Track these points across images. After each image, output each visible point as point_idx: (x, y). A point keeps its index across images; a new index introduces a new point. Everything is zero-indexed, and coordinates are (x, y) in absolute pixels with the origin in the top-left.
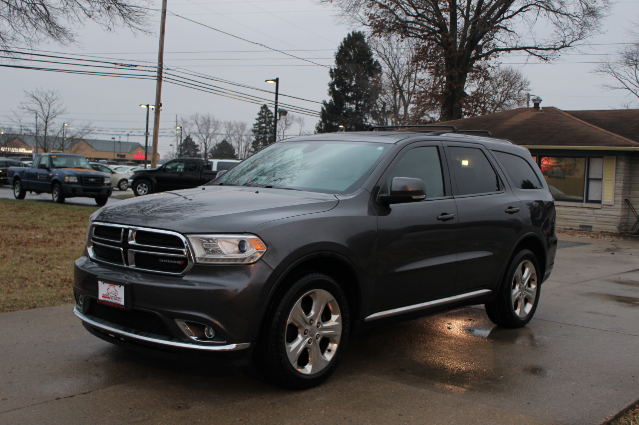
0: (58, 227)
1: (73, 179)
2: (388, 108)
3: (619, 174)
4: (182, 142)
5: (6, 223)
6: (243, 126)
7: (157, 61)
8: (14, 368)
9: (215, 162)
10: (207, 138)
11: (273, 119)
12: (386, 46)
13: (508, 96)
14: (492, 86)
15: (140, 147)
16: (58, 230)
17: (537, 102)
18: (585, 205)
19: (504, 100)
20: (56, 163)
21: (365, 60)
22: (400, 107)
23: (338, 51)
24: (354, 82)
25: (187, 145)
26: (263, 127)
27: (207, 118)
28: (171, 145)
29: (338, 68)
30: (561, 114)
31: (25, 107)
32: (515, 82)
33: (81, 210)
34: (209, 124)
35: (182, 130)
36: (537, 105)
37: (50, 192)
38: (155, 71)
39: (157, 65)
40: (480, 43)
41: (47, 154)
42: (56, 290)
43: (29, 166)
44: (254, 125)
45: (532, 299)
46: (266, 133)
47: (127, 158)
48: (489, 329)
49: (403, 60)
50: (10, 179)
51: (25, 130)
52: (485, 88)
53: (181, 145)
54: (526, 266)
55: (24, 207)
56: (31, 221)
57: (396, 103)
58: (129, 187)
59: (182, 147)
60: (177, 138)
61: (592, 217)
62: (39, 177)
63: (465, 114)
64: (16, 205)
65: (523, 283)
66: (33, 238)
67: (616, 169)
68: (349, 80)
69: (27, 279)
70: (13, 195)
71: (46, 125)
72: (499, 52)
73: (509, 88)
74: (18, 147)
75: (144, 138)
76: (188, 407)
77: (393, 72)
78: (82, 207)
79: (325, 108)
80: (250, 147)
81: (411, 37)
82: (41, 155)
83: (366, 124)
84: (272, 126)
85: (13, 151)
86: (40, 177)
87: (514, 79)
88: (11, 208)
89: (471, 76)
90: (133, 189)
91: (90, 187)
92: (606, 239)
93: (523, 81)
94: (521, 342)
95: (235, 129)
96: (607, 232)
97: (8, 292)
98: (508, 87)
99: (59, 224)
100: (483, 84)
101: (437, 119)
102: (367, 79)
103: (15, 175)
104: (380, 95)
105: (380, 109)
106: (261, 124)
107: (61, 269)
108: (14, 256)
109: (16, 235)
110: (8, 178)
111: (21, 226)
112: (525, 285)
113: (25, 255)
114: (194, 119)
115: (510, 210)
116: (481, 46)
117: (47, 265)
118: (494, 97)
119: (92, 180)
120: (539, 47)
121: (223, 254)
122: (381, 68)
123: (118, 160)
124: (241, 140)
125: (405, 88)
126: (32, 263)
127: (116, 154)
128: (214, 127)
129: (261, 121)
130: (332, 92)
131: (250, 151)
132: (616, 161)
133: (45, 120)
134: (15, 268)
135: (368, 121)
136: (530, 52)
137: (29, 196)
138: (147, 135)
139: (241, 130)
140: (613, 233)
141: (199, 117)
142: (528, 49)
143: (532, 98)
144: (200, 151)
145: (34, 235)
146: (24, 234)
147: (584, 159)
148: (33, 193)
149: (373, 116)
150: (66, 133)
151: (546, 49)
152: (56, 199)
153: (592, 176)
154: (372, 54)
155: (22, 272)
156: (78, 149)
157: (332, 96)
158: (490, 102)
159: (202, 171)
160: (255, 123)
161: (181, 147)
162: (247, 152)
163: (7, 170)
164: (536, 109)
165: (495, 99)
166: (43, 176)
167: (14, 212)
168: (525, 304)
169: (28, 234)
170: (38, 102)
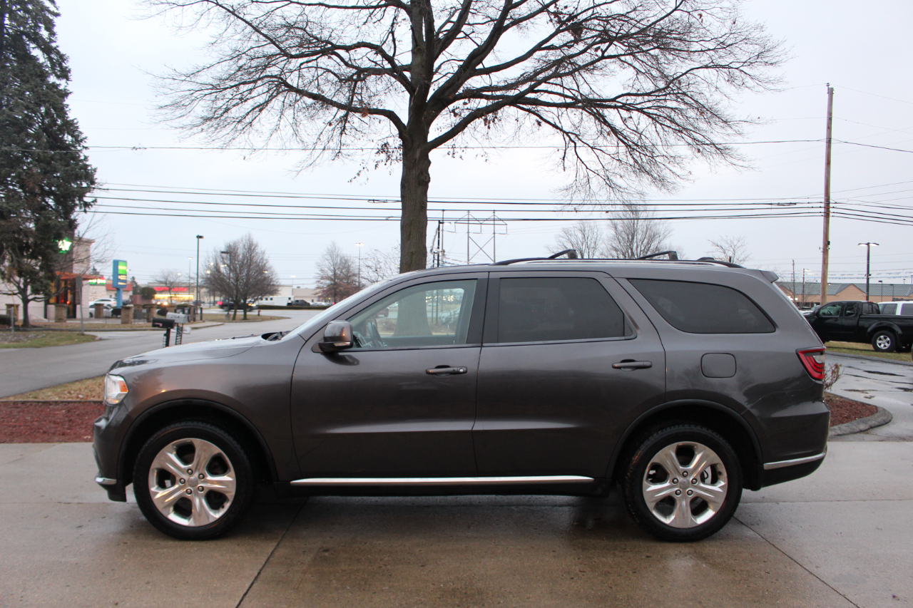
7: (823, 196)
38: (820, 207)
54: (695, 450)
65: (685, 477)
112: (690, 478)
115: (627, 364)
159: (860, 315)
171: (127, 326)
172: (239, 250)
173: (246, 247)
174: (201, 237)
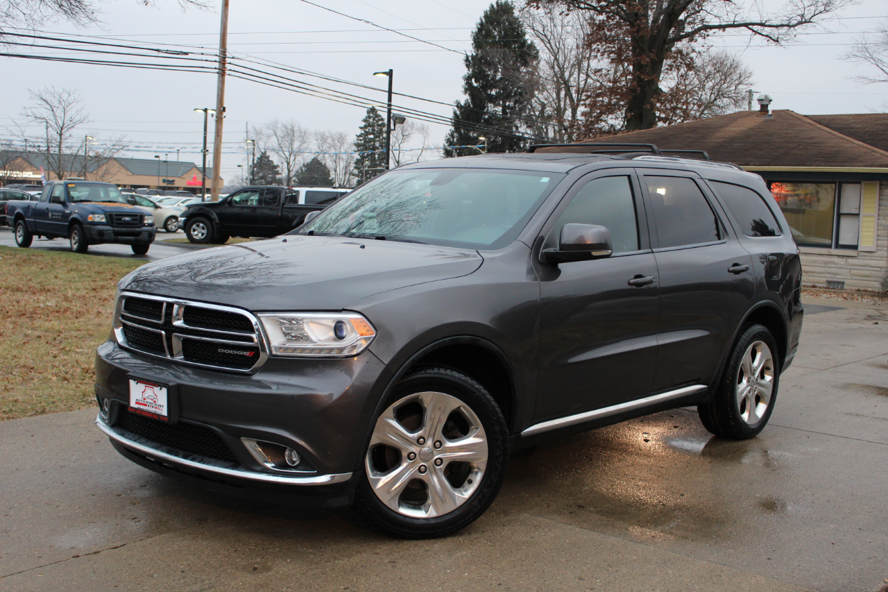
0: (78, 289)
1: (99, 218)
2: (549, 110)
3: (884, 208)
4: (255, 162)
5: (4, 283)
6: (341, 139)
7: (218, 46)
8: (11, 508)
9: (303, 191)
10: (290, 155)
11: (385, 129)
12: (546, 21)
13: (720, 94)
14: (698, 79)
15: (195, 169)
16: (79, 294)
17: (765, 103)
18: (834, 251)
19: (715, 99)
20: (74, 194)
21: (515, 42)
22: (565, 109)
23: (477, 30)
24: (499, 74)
25: (263, 165)
26: (371, 140)
27: (290, 127)
28: (239, 166)
29: (477, 55)
30: (800, 119)
31: (30, 114)
32: (731, 74)
33: (111, 263)
34: (293, 135)
35: (254, 145)
36: (764, 108)
37: (68, 236)
38: (216, 61)
39: (218, 52)
40: (682, 17)
41: (62, 182)
42: (74, 385)
43: (37, 199)
44: (358, 136)
45: (766, 396)
46: (374, 148)
47: (177, 184)
48: (703, 441)
49: (571, 42)
50: (10, 218)
51: (30, 146)
52: (687, 82)
53: (254, 165)
54: (757, 349)
55: (30, 259)
56: (38, 280)
57: (560, 105)
58: (179, 227)
59: (255, 169)
60: (248, 156)
61: (843, 268)
62: (50, 215)
63: (660, 119)
64: (18, 256)
65: (754, 374)
66: (42, 305)
67: (880, 199)
68: (492, 71)
69: (32, 368)
70: (15, 240)
71: (61, 139)
72: (708, 30)
73: (723, 82)
74: (22, 170)
75: (201, 156)
76: (268, 569)
77: (556, 59)
78: (113, 259)
79: (458, 112)
80: (352, 168)
81: (582, 9)
82: (53, 182)
83: (517, 134)
84: (384, 138)
85: (15, 176)
86: (52, 215)
87: (729, 68)
88: (12, 261)
89: (668, 65)
90: (185, 232)
91: (123, 229)
92: (864, 301)
93: (743, 71)
94: (751, 459)
95: (331, 142)
96: (866, 291)
97: (5, 388)
98: (721, 80)
99: (79, 285)
100: (684, 77)
101: (619, 127)
102: (518, 69)
103: (16, 212)
104: (536, 93)
105: (537, 113)
106: (367, 135)
107: (81, 353)
108: (14, 333)
109: (18, 302)
110: (8, 216)
111: (25, 288)
112: (756, 375)
113: (30, 332)
114: (272, 128)
115: (736, 268)
116: (683, 22)
117: (61, 347)
118: (701, 95)
119: (127, 219)
120: (766, 24)
121: (312, 341)
122: (538, 52)
123: (164, 188)
124: (339, 158)
125: (573, 82)
126: (40, 344)
127: (161, 178)
128: (300, 139)
129: (367, 130)
130: (469, 89)
131: (352, 174)
132: (880, 189)
133: (59, 132)
134: (15, 353)
135: (520, 130)
136: (753, 31)
137: (36, 241)
138: (204, 152)
139: (339, 144)
140: (874, 292)
141: (279, 126)
142: (750, 26)
143: (756, 97)
144: (280, 174)
145: (44, 302)
146: (29, 301)
147: (834, 185)
148: (43, 237)
149: (527, 123)
150: (90, 149)
151: (777, 26)
152: (75, 247)
153: (843, 210)
154: (524, 34)
155: (26, 358)
156: (107, 173)
157: (469, 95)
158: (695, 102)
159: (283, 204)
160: (358, 134)
161: (254, 167)
162: (347, 175)
163: (5, 204)
164: (763, 113)
165: (702, 98)
166: (57, 214)
167: (14, 266)
168: (757, 405)
169: (34, 301)
170: (48, 106)
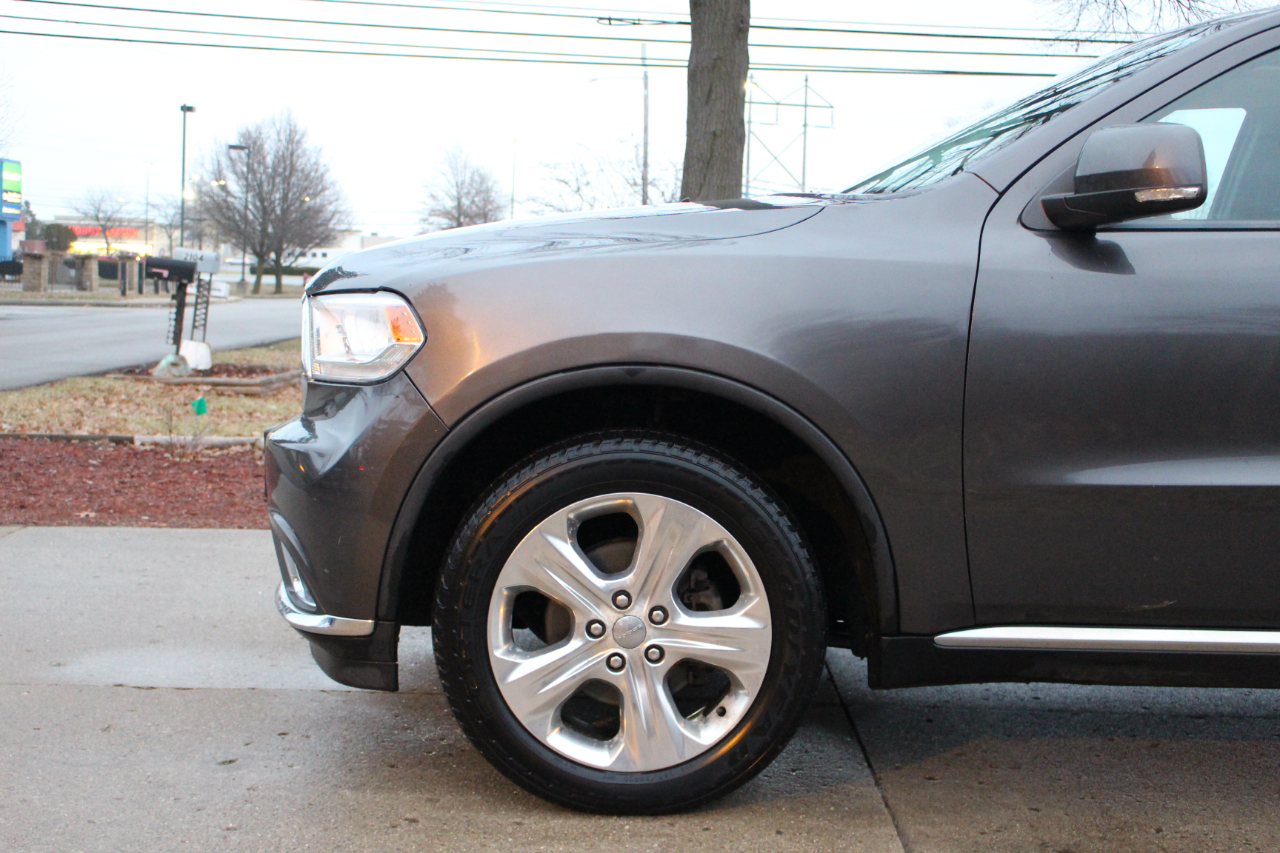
171: (40, 297)
172: (269, 142)
173: (283, 137)
174: (190, 109)
